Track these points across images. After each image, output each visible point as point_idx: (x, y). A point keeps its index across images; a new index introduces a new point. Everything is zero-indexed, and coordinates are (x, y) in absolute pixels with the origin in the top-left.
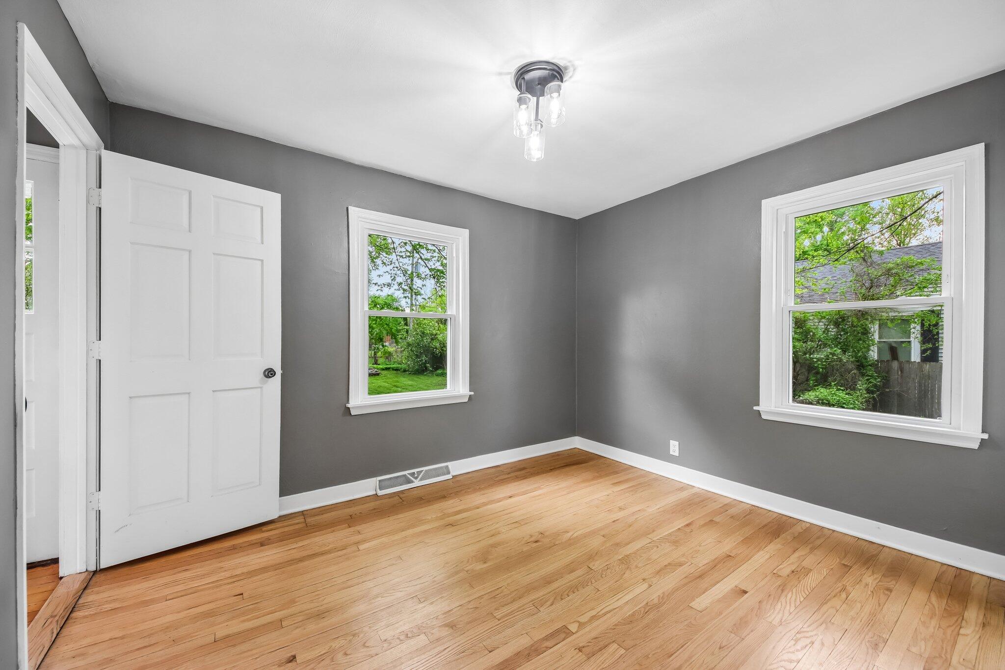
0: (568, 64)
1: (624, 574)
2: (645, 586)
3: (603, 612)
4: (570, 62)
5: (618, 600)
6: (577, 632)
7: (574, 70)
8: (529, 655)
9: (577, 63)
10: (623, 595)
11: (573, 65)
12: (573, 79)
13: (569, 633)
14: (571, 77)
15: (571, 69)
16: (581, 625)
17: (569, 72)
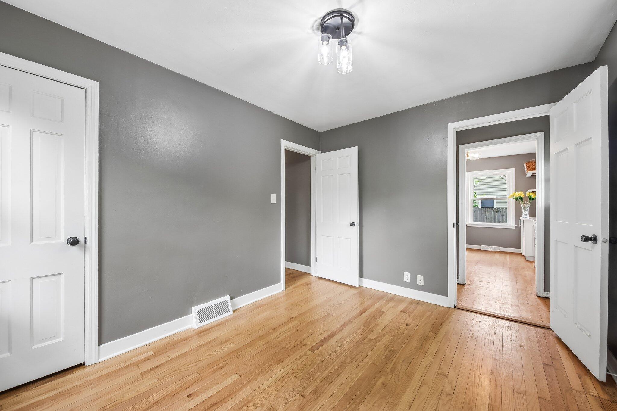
0: (316, 31)
1: (275, 396)
2: (262, 388)
3: (293, 364)
4: (315, 33)
5: (284, 372)
6: (307, 351)
7: (313, 27)
8: (325, 340)
9: (310, 31)
10: (280, 377)
11: (313, 30)
12: (315, 19)
13: (310, 350)
14: (316, 21)
15: (315, 27)
16: (305, 354)
17: (316, 26)
